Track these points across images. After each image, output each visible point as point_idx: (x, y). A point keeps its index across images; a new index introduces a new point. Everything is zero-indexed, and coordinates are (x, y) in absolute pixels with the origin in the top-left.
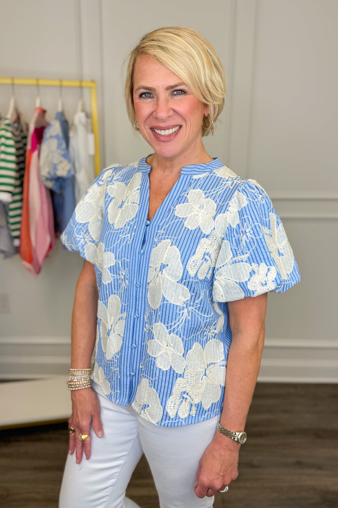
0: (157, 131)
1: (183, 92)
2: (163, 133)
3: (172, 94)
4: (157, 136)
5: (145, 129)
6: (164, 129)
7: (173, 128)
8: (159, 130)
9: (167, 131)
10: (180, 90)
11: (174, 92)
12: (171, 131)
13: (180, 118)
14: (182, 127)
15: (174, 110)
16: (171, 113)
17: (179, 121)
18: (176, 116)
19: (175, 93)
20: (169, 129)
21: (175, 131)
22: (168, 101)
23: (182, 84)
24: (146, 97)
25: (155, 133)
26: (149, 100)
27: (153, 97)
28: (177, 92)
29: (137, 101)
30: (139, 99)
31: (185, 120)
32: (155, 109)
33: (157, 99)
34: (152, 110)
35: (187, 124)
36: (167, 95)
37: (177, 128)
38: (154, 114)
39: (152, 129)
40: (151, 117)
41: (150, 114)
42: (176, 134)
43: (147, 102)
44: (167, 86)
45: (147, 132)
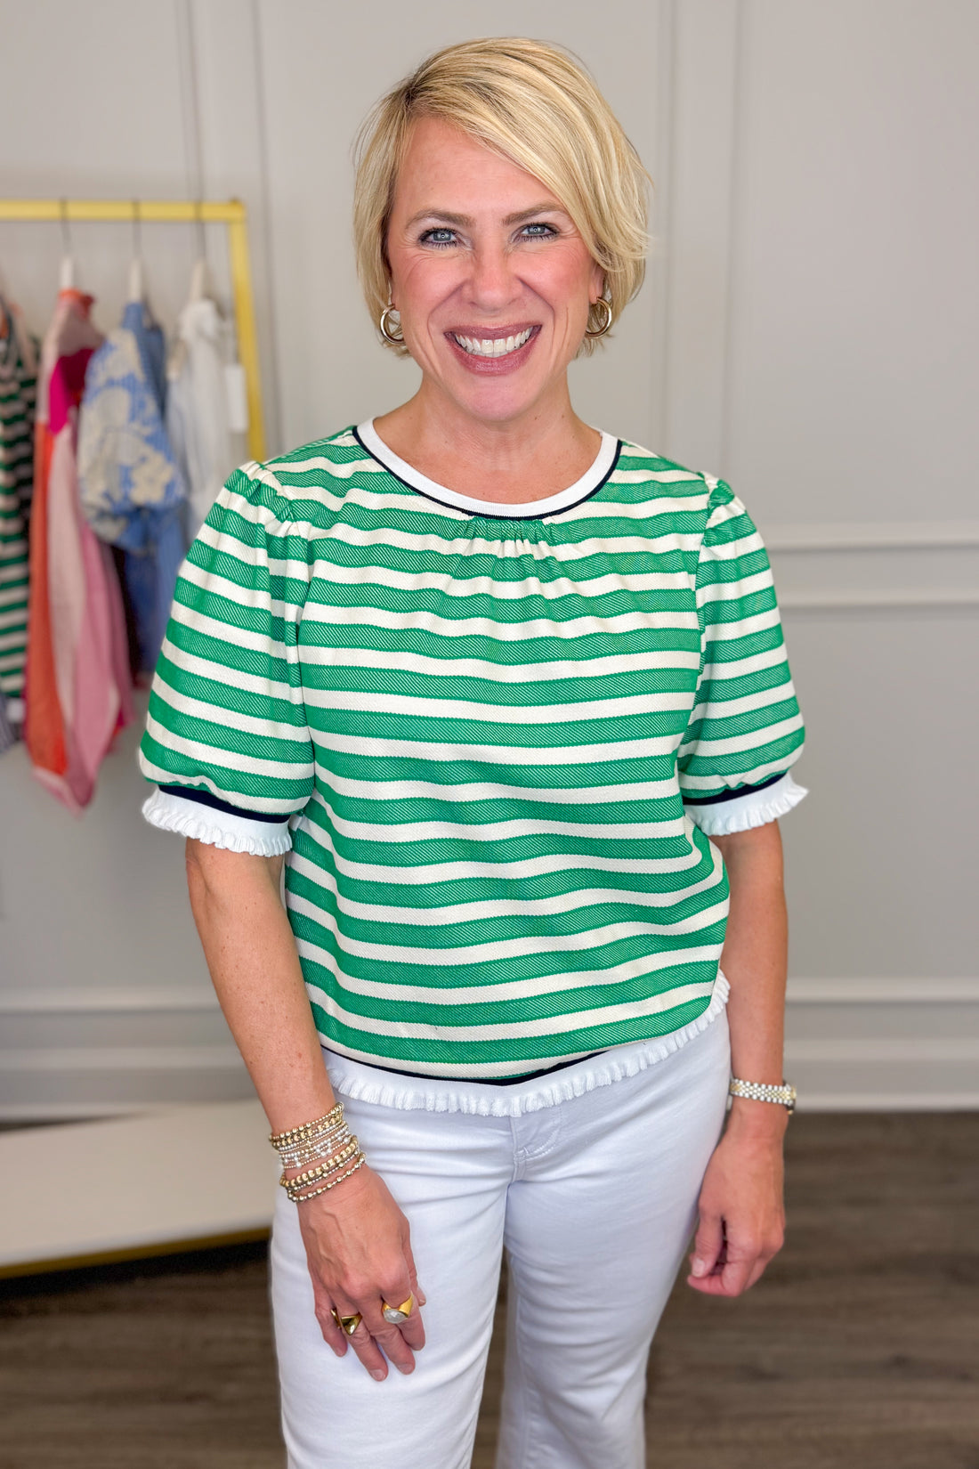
0: (466, 341)
1: (550, 230)
2: (487, 348)
3: (519, 237)
4: (468, 361)
5: (428, 337)
6: (493, 335)
7: (518, 332)
8: (475, 341)
9: (500, 342)
10: (543, 226)
11: (523, 230)
12: (512, 343)
13: (539, 302)
14: (543, 331)
15: (523, 282)
16: (518, 289)
17: (535, 311)
18: (529, 298)
19: (526, 233)
20: (505, 336)
22: (505, 255)
23: (550, 208)
24: (437, 243)
25: (460, 349)
26: (451, 250)
27: (460, 241)
28: (531, 230)
29: (412, 251)
30: (418, 246)
31: (552, 309)
32: (468, 276)
33: (474, 248)
34: (460, 281)
35: (558, 321)
36: (506, 238)
37: (527, 333)
38: (467, 291)
39: (452, 335)
40: (453, 301)
41: (452, 289)
42: (524, 351)
43: (444, 256)
44: (507, 214)
45: (434, 346)
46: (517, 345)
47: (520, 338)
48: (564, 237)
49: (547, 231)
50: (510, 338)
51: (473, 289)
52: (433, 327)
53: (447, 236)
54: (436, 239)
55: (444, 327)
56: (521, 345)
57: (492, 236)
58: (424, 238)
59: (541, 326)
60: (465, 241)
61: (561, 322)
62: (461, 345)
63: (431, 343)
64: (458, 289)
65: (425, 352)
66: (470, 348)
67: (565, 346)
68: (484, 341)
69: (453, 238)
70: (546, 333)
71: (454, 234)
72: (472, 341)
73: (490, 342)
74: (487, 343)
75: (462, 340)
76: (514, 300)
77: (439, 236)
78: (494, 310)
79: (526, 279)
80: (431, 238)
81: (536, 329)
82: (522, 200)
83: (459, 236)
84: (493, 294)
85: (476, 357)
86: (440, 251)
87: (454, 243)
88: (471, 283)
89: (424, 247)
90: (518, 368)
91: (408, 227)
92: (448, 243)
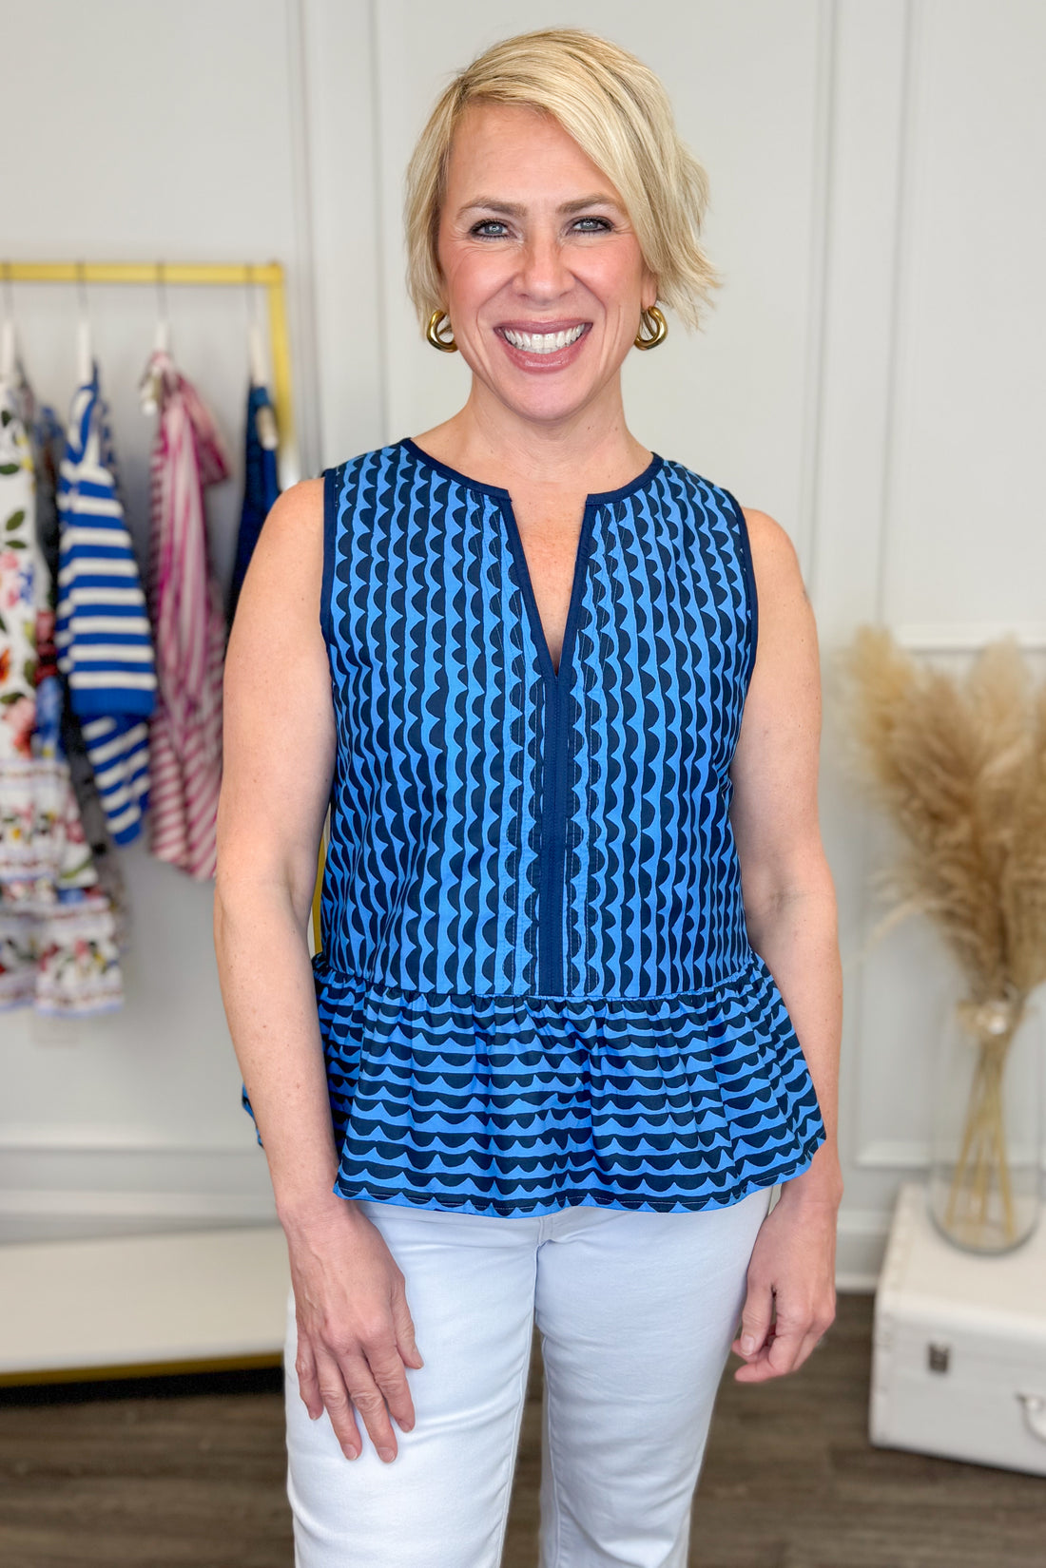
0: (516, 337)
1: (604, 225)
2: (537, 343)
3: (571, 231)
4: (518, 357)
5: (478, 332)
6: (543, 331)
7: (569, 327)
8: (525, 336)
9: (551, 336)
10: (595, 220)
11: (577, 223)
12: (562, 339)
13: (590, 298)
14: (594, 328)
15: (576, 277)
16: (569, 283)
17: (585, 307)
18: (582, 293)
19: (578, 227)
20: (555, 331)
21: (577, 339)
22: (557, 249)
23: (604, 200)
24: (488, 235)
25: (510, 345)
26: (501, 243)
27: (512, 233)
28: (585, 224)
29: (462, 244)
30: (468, 238)
31: (602, 302)
32: (518, 269)
33: (526, 240)
34: (510, 275)
35: (609, 319)
36: (558, 230)
37: (578, 331)
38: (518, 284)
39: (501, 329)
40: (503, 295)
41: (502, 283)
42: (575, 348)
43: (495, 249)
44: (560, 203)
45: (485, 345)
46: (568, 342)
47: (570, 335)
48: (617, 232)
49: (600, 226)
50: (561, 334)
51: (524, 281)
52: (483, 323)
53: (498, 228)
54: (488, 232)
55: (496, 321)
56: (572, 343)
57: (544, 227)
58: (480, 229)
59: (592, 324)
60: (516, 233)
61: (612, 319)
62: (510, 342)
63: (480, 337)
64: (510, 282)
65: (474, 349)
66: (520, 343)
67: (616, 346)
68: (535, 336)
69: (505, 231)
70: (597, 330)
71: (505, 226)
72: (521, 336)
73: (540, 336)
74: (537, 337)
75: (509, 335)
76: (566, 293)
77: (491, 228)
78: (545, 302)
79: (577, 273)
80: (482, 231)
81: (588, 325)
82: (575, 190)
83: (512, 229)
84: (543, 284)
85: (525, 353)
86: (491, 245)
87: (506, 236)
88: (523, 275)
89: (473, 240)
90: (567, 365)
91: (459, 217)
92: (500, 235)
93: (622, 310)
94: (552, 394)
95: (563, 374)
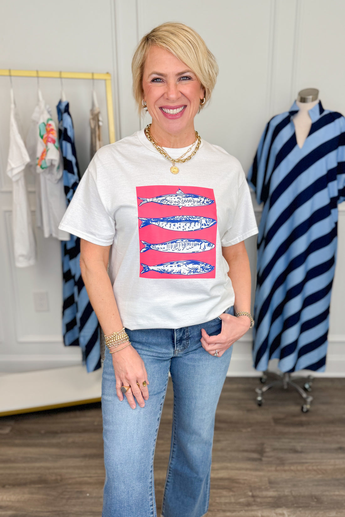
0: (166, 110)
1: (189, 78)
2: (171, 112)
3: (180, 80)
4: (166, 115)
5: (155, 109)
6: (173, 108)
7: (180, 107)
8: (168, 110)
9: (175, 110)
10: (187, 77)
12: (178, 110)
13: (186, 99)
14: (187, 107)
15: (181, 93)
16: (180, 95)
17: (184, 101)
18: (183, 97)
19: (182, 79)
20: (176, 108)
21: (181, 111)
22: (176, 85)
23: (188, 71)
24: (157, 82)
26: (160, 84)
27: (163, 81)
29: (150, 84)
31: (190, 101)
32: (166, 91)
33: (167, 84)
34: (163, 93)
36: (176, 80)
37: (183, 108)
38: (166, 95)
39: (161, 108)
40: (162, 99)
42: (182, 113)
43: (159, 86)
44: (177, 73)
45: (156, 111)
46: (180, 111)
47: (181, 109)
48: (192, 80)
49: (188, 78)
50: (178, 109)
51: (168, 95)
52: (156, 106)
53: (159, 80)
55: (160, 106)
57: (172, 80)
58: (154, 80)
60: (165, 82)
61: (192, 104)
62: (164, 111)
64: (163, 95)
65: (154, 113)
66: (167, 112)
67: (194, 112)
69: (161, 81)
70: (188, 108)
71: (161, 79)
72: (167, 110)
74: (171, 110)
75: (164, 109)
76: (179, 98)
77: (157, 80)
78: (173, 101)
79: (182, 92)
80: (155, 81)
81: (185, 106)
82: (181, 69)
84: (173, 96)
85: (168, 114)
86: (157, 84)
87: (162, 82)
88: (167, 93)
89: (152, 83)
90: (180, 117)
91: (149, 77)
92: (160, 82)
93: (195, 102)
94: (176, 125)
95: (179, 120)
